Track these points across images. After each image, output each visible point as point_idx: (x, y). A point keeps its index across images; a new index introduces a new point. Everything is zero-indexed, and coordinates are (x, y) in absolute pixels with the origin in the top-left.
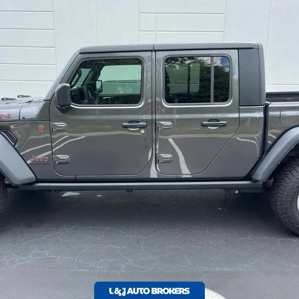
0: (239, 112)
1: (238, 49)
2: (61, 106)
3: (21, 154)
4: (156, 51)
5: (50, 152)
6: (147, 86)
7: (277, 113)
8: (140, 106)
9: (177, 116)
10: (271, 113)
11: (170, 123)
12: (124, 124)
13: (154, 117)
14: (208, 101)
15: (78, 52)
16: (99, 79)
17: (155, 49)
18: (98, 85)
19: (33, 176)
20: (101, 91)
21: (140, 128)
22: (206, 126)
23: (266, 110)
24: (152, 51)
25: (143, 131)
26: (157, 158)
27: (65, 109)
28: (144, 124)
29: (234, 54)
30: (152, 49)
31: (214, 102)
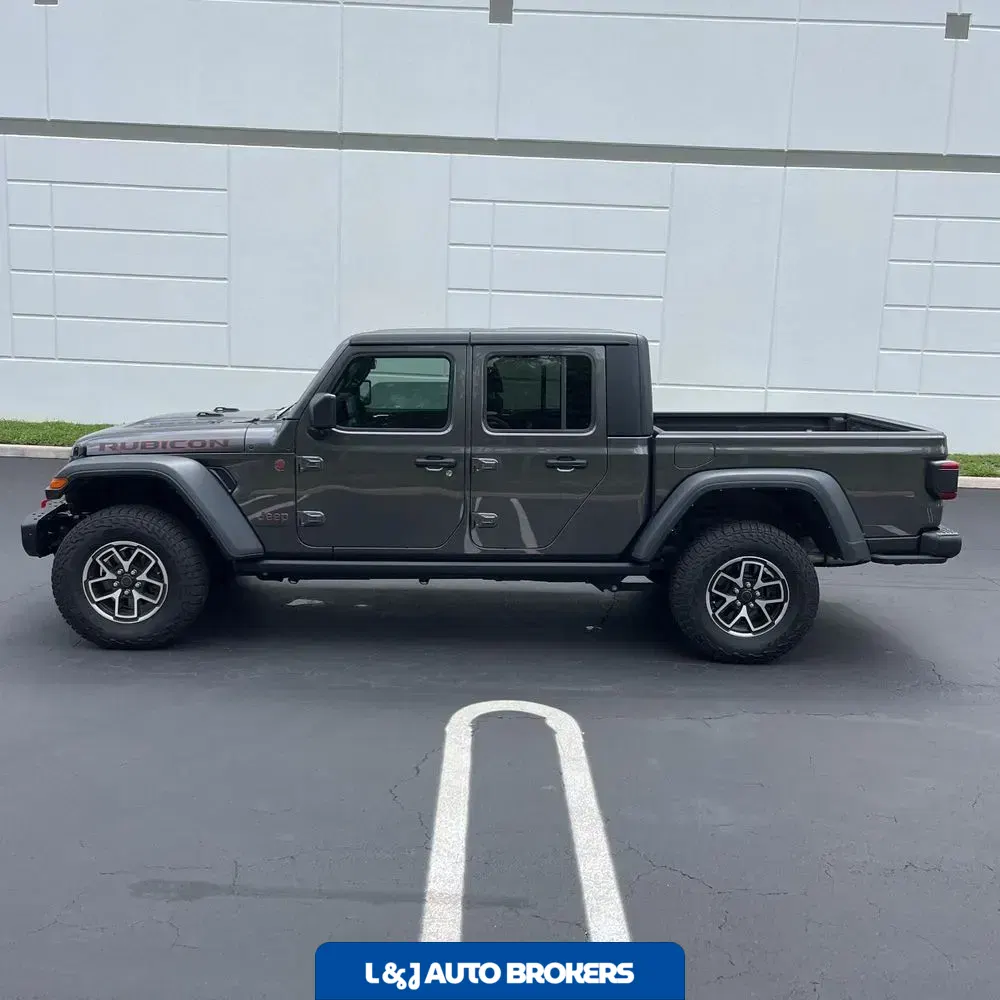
0: (608, 444)
1: (605, 345)
2: (319, 428)
3: (240, 505)
4: (473, 345)
5: (292, 503)
6: (459, 397)
7: (670, 449)
8: (446, 432)
9: (509, 450)
10: (659, 449)
11: (493, 461)
12: (419, 460)
13: (469, 451)
14: (557, 426)
15: (348, 342)
16: (367, 378)
17: (473, 341)
18: (364, 391)
19: (260, 546)
20: (368, 400)
21: (445, 467)
22: (554, 467)
23: (652, 443)
24: (466, 344)
25: (449, 474)
26: (473, 518)
27: (321, 433)
28: (452, 460)
29: (599, 353)
30: (467, 341)
31: (568, 427)
